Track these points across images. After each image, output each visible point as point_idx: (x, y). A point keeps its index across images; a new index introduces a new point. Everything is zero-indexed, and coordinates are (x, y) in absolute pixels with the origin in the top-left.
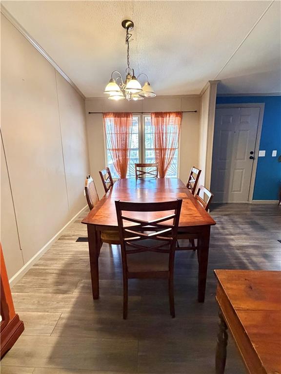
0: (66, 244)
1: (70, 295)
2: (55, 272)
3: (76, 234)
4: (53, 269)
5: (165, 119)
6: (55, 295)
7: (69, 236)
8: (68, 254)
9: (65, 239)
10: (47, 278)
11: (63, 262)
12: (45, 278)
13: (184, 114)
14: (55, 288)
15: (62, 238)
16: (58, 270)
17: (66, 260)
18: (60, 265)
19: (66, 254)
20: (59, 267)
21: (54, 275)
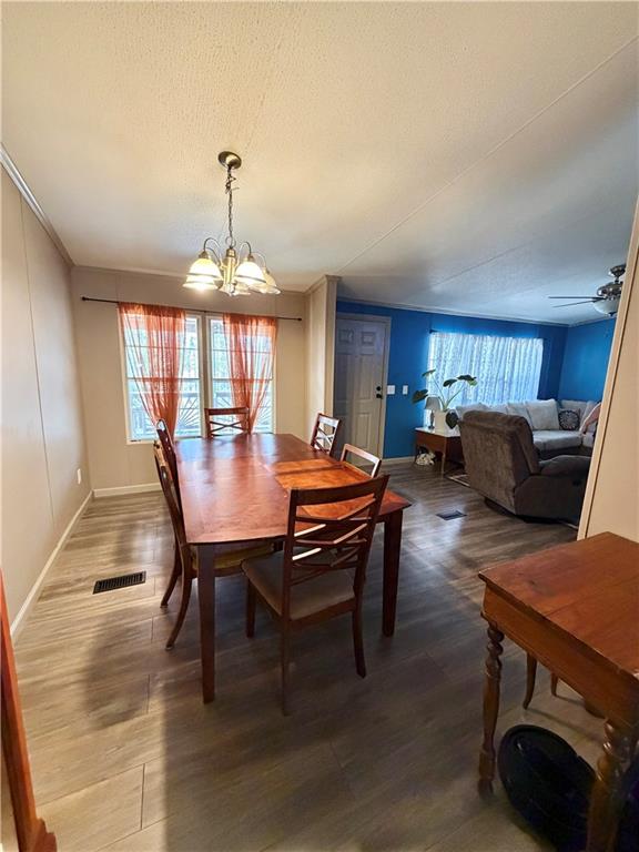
0: (66, 604)
1: (141, 718)
2: (72, 678)
3: (83, 575)
4: (61, 675)
5: (249, 327)
6: (101, 732)
7: (68, 584)
8: (89, 628)
9: (59, 595)
10: (57, 702)
11: (83, 649)
12: (51, 703)
13: (281, 322)
14: (94, 716)
15: (48, 593)
16: (78, 671)
17: (89, 641)
18: (78, 660)
19: (84, 629)
20: (80, 663)
21: (72, 687)
